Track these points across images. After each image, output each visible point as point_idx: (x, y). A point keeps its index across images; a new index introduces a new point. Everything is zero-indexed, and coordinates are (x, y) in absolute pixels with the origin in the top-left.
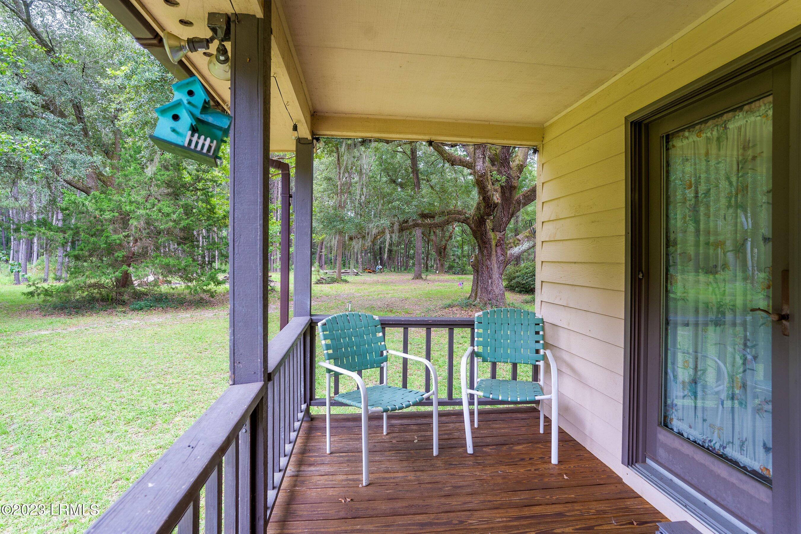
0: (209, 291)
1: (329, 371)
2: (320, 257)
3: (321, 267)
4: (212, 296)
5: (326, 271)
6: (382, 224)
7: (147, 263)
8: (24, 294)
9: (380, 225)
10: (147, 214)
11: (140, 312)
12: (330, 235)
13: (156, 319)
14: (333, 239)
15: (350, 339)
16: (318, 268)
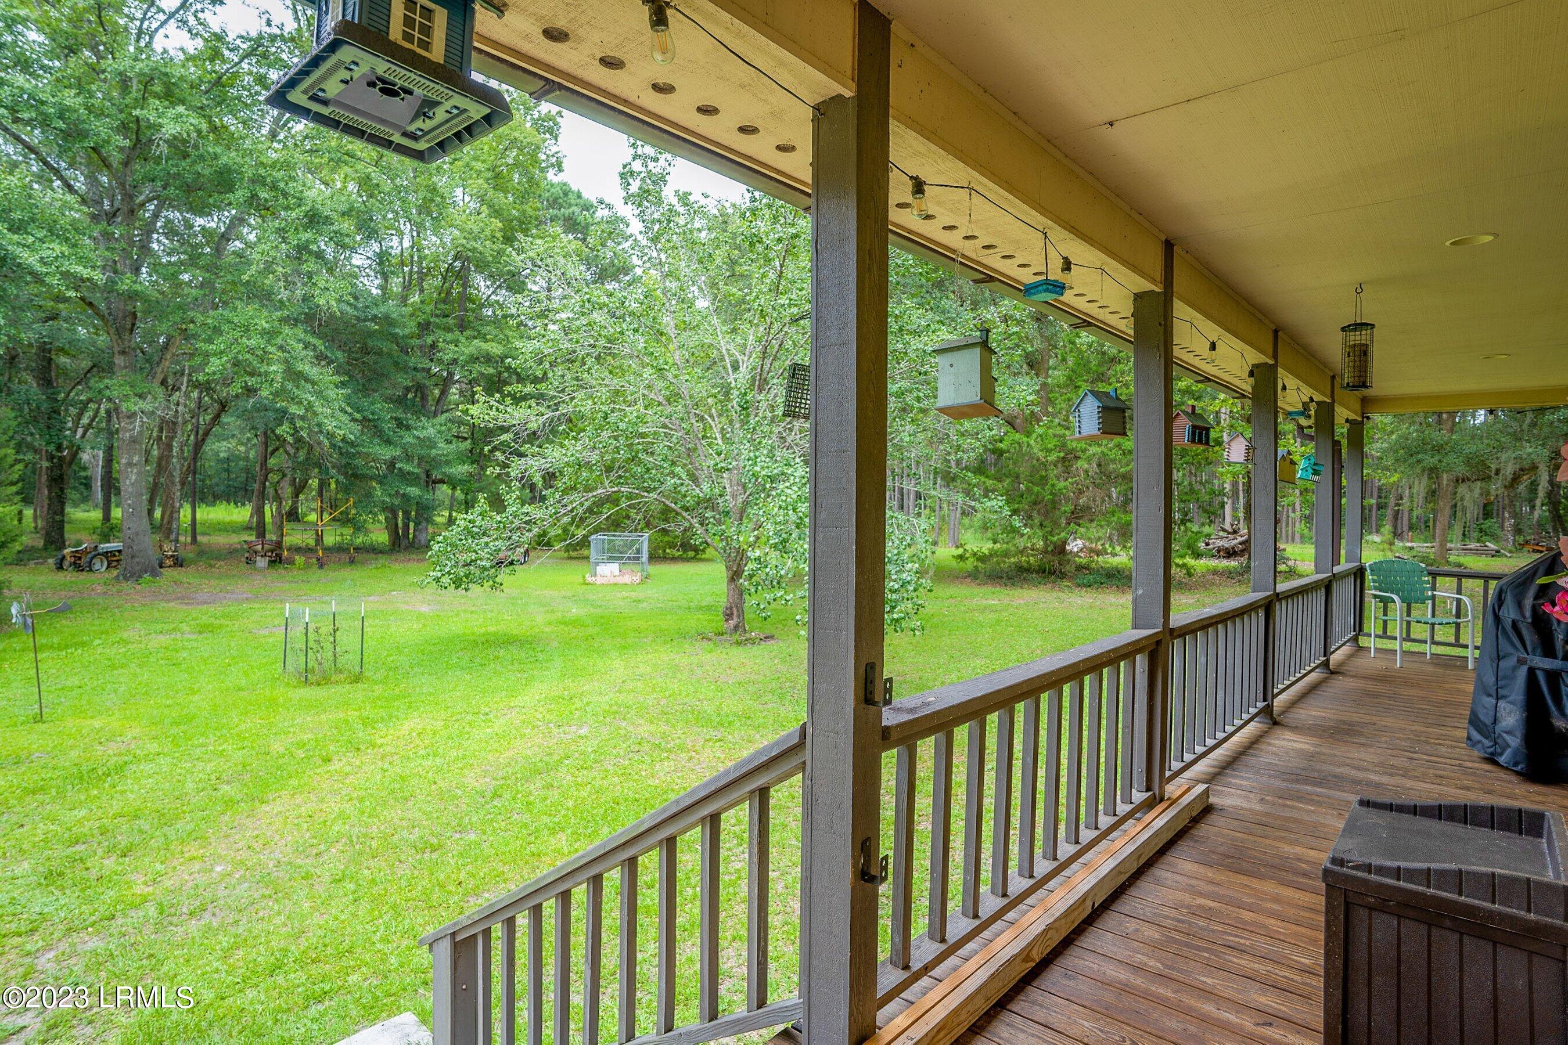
0: (1184, 565)
1: (1375, 596)
2: (1396, 515)
3: (1397, 534)
4: (1189, 574)
5: (1409, 544)
6: (1530, 454)
7: (1099, 520)
8: (953, 556)
9: (1525, 456)
10: (1102, 452)
11: (1089, 589)
12: (1409, 477)
13: (1113, 600)
14: (1416, 483)
15: (1395, 578)
16: (1390, 536)
